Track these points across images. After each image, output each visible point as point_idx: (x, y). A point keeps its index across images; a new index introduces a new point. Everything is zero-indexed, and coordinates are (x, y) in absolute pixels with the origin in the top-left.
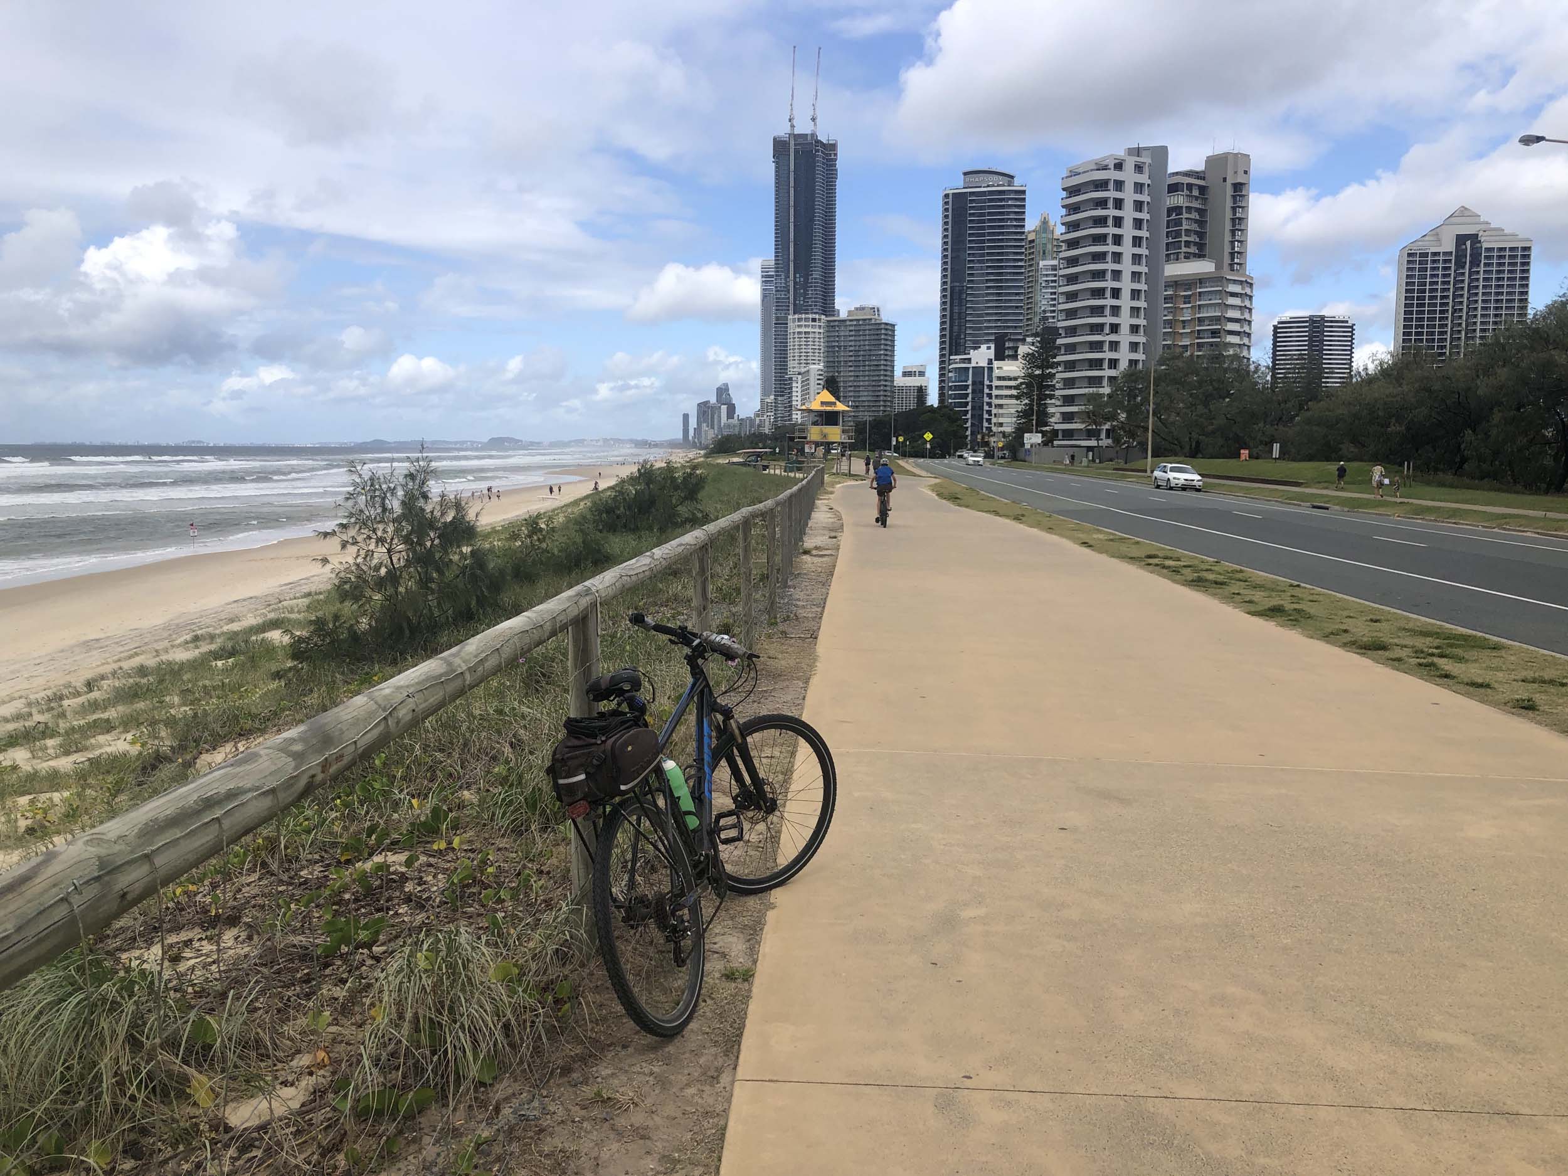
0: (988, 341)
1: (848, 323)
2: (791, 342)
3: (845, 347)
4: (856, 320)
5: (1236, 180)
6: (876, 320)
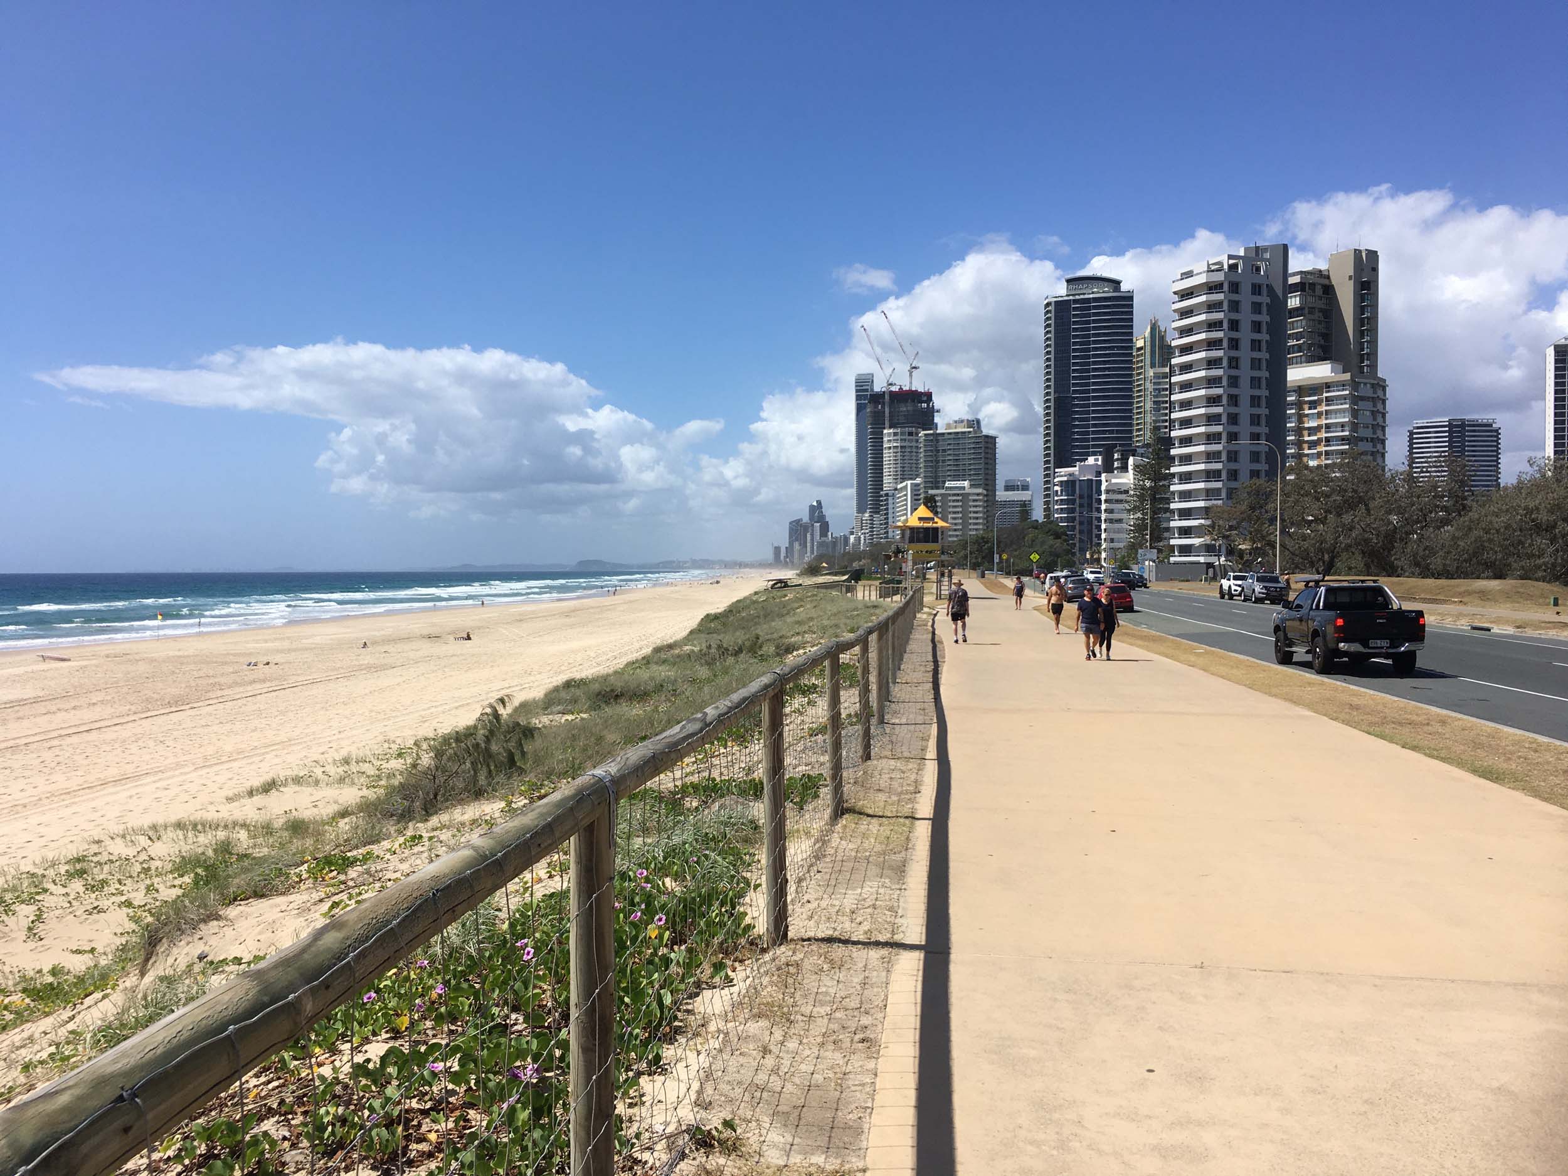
0: (1094, 454)
1: (946, 437)
2: (888, 456)
3: (944, 461)
4: (955, 433)
5: (1364, 278)
6: (975, 433)
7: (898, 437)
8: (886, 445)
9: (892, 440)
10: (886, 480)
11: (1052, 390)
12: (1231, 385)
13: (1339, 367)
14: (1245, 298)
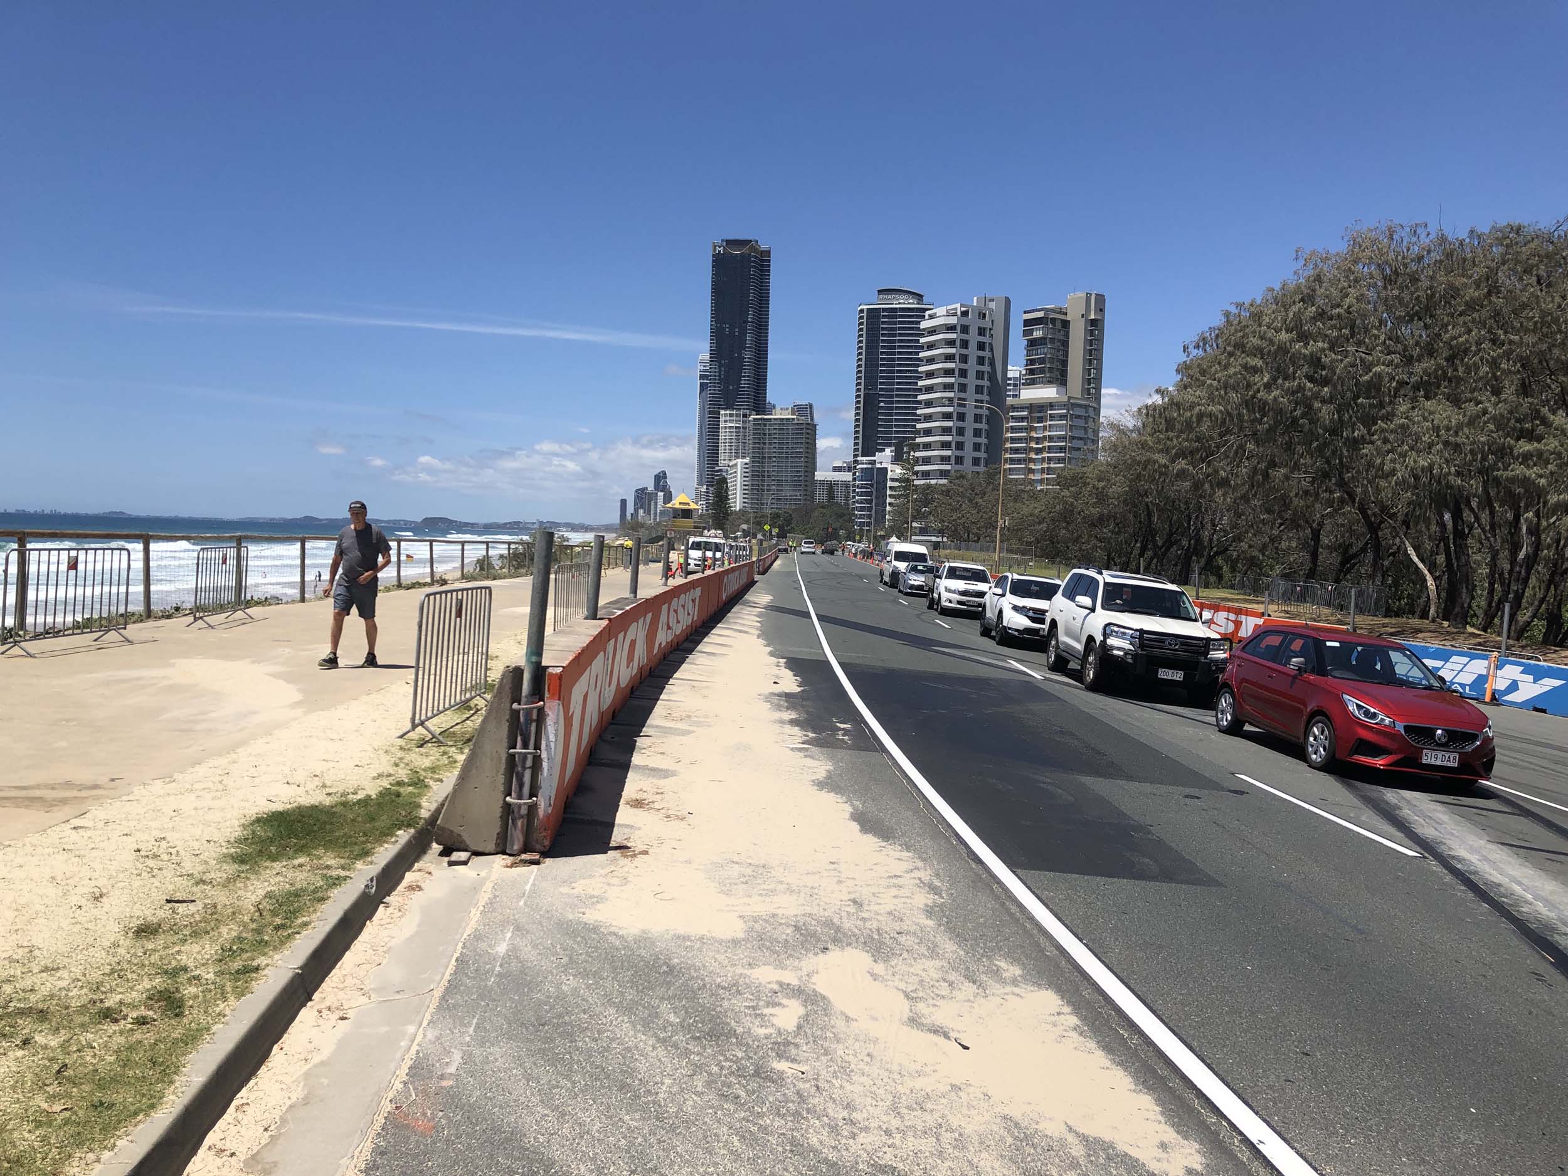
1: (779, 422)
2: (723, 436)
3: (770, 444)
5: (1092, 317)
6: (798, 420)
7: (734, 418)
8: (722, 425)
9: (728, 420)
10: (721, 456)
11: (862, 387)
12: (960, 405)
13: (1063, 389)
14: (973, 338)
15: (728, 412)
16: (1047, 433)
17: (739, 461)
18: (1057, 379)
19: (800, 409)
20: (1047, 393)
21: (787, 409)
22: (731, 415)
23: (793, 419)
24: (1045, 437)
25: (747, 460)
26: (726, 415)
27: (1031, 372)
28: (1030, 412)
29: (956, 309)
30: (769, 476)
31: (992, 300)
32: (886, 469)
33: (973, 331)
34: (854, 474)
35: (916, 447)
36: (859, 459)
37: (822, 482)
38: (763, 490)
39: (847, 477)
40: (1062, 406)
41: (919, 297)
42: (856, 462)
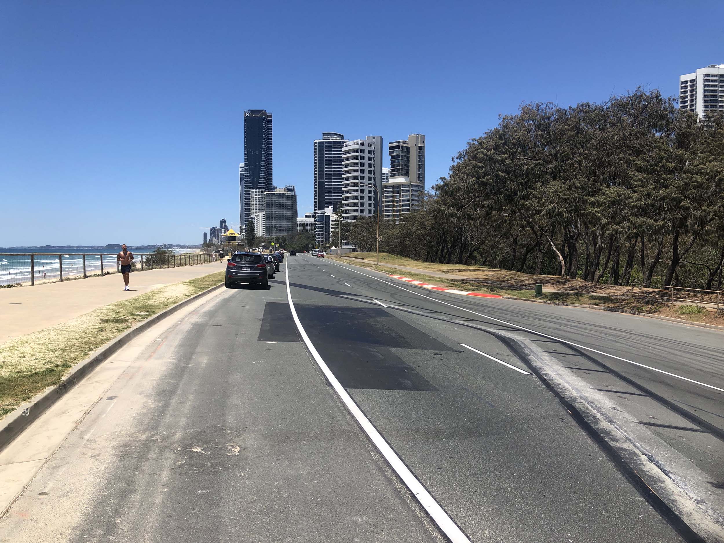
1: (276, 195)
2: (252, 202)
3: (275, 205)
4: (279, 193)
5: (420, 145)
6: (288, 193)
7: (257, 193)
8: (252, 196)
9: (254, 194)
10: (252, 211)
11: (317, 178)
12: (361, 186)
13: (407, 178)
14: (366, 155)
15: (254, 190)
16: (402, 198)
17: (260, 213)
18: (405, 174)
19: (289, 189)
20: (400, 180)
21: (282, 189)
22: (256, 192)
23: (285, 193)
24: (400, 200)
25: (264, 213)
26: (253, 192)
27: (393, 170)
28: (393, 189)
29: (358, 142)
30: (275, 220)
31: (374, 138)
32: (329, 216)
33: (366, 152)
34: (315, 218)
35: (342, 206)
36: (317, 211)
37: (300, 223)
38: (272, 227)
39: (312, 220)
40: (408, 186)
41: (342, 137)
42: (315, 213)
